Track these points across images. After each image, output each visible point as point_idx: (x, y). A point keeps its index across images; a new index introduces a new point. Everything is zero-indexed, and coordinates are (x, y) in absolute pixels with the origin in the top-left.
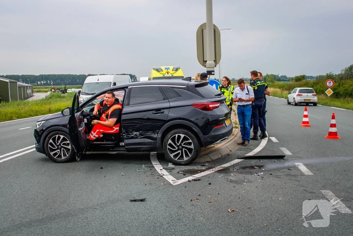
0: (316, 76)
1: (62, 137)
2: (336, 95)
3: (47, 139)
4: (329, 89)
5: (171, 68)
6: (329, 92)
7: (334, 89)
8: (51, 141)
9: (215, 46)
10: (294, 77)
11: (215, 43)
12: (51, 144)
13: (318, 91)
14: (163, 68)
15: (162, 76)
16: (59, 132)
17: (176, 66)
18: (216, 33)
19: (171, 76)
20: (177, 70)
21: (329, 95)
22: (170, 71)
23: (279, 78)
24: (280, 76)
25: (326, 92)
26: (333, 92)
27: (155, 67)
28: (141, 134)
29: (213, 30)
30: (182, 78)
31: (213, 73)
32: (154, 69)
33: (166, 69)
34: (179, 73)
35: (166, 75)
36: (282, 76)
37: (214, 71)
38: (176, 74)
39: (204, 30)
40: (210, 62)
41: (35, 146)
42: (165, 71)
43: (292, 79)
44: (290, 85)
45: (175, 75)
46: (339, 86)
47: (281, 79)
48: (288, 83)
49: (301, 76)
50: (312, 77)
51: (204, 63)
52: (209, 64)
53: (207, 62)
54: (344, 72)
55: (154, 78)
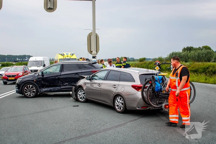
0: (152, 58)
1: (31, 86)
3: (24, 87)
4: (157, 66)
5: (69, 53)
6: (157, 68)
8: (26, 88)
9: (96, 44)
10: (139, 59)
11: (96, 43)
12: (26, 89)
14: (65, 54)
15: (64, 58)
16: (30, 84)
17: (73, 53)
18: (97, 37)
19: (69, 58)
20: (73, 55)
21: (157, 70)
22: (69, 55)
23: (129, 59)
24: (130, 58)
25: (155, 68)
26: (159, 69)
27: (60, 53)
28: (69, 84)
29: (96, 36)
30: (75, 59)
31: (95, 57)
32: (60, 54)
33: (67, 54)
34: (74, 57)
35: (67, 58)
36: (131, 58)
37: (96, 57)
38: (73, 57)
39: (91, 36)
40: (94, 52)
41: (16, 90)
43: (138, 60)
44: (136, 64)
45: (71, 58)
47: (131, 60)
48: (134, 62)
49: (143, 58)
50: (150, 59)
51: (91, 52)
52: (94, 53)
53: (93, 52)
54: (168, 56)
55: (60, 59)
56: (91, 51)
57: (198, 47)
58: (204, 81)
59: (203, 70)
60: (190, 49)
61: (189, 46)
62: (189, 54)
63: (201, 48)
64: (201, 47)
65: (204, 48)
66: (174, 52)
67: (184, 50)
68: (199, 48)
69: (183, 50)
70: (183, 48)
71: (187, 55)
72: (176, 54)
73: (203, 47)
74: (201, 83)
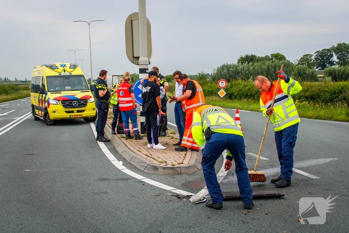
2: (230, 96)
4: (222, 90)
5: (68, 65)
6: (222, 93)
7: (227, 90)
13: (206, 92)
14: (58, 65)
15: (57, 74)
17: (74, 63)
19: (68, 74)
20: (75, 67)
21: (222, 97)
22: (67, 68)
25: (218, 93)
26: (225, 93)
27: (47, 64)
32: (47, 66)
33: (62, 66)
34: (78, 71)
35: (63, 73)
37: (148, 69)
39: (133, 21)
40: (144, 59)
42: (61, 69)
45: (73, 73)
46: (232, 86)
51: (135, 59)
52: (142, 61)
53: (140, 59)
54: (216, 71)
55: (47, 77)
56: (135, 56)
57: (264, 56)
58: (343, 117)
59: (331, 95)
60: (250, 59)
61: (250, 54)
62: (251, 68)
63: (269, 58)
64: (269, 55)
65: (275, 57)
66: (226, 64)
67: (243, 60)
68: (267, 58)
69: (239, 60)
70: (239, 58)
71: (248, 69)
72: (228, 67)
73: (272, 55)
74: (339, 121)
